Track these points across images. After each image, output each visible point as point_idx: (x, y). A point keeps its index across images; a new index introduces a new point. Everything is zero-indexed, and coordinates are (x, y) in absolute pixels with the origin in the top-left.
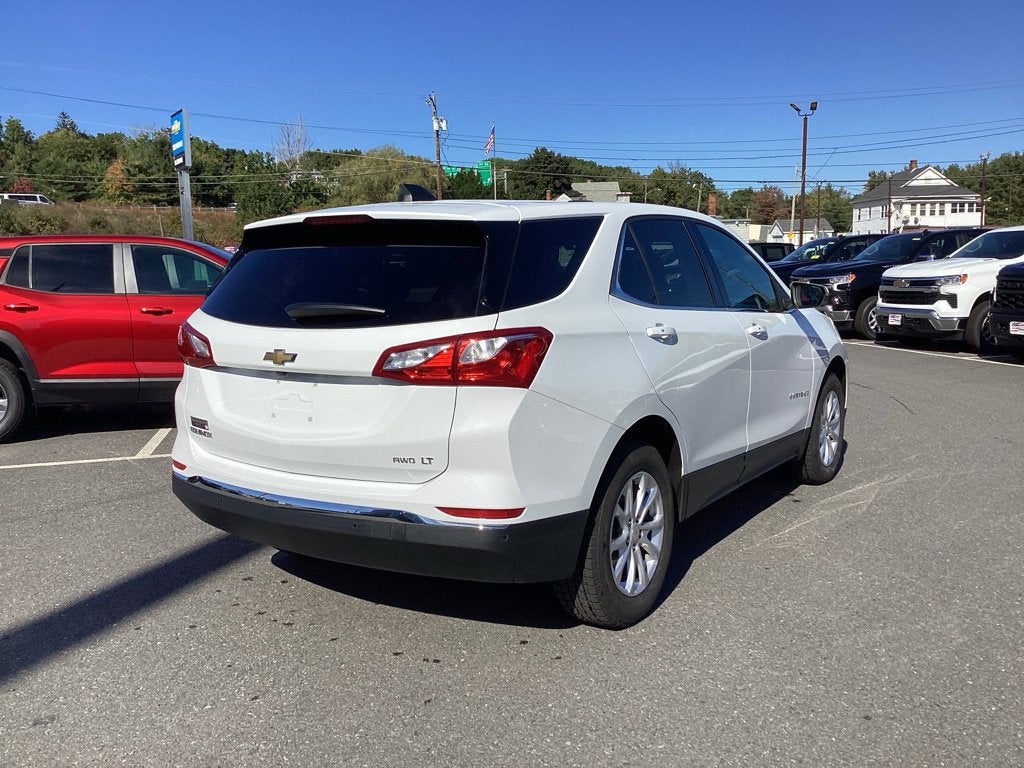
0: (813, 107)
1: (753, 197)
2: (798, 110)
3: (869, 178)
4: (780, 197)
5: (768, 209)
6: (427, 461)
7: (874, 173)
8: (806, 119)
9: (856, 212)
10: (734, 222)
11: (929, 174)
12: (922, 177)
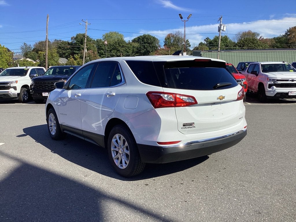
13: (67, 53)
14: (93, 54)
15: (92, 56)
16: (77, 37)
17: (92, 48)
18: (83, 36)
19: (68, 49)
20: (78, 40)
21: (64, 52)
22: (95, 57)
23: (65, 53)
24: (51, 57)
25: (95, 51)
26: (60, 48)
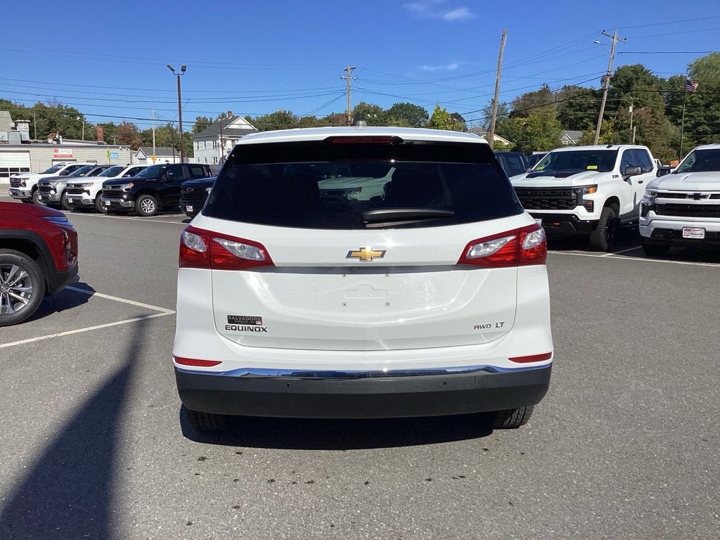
0: (183, 70)
1: (114, 129)
2: (173, 70)
3: (196, 121)
4: (135, 130)
5: (128, 139)
6: (499, 325)
7: (200, 118)
8: (179, 77)
9: (195, 144)
10: (118, 147)
11: (240, 121)
12: (236, 123)
13: (587, 117)
14: (650, 116)
15: (648, 122)
16: (616, 75)
17: (650, 100)
18: (632, 71)
19: (590, 108)
20: (619, 83)
21: (580, 114)
22: (657, 124)
23: (582, 119)
24: (542, 129)
25: (658, 108)
26: (571, 105)
